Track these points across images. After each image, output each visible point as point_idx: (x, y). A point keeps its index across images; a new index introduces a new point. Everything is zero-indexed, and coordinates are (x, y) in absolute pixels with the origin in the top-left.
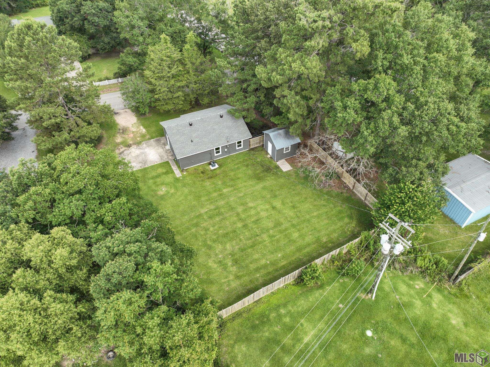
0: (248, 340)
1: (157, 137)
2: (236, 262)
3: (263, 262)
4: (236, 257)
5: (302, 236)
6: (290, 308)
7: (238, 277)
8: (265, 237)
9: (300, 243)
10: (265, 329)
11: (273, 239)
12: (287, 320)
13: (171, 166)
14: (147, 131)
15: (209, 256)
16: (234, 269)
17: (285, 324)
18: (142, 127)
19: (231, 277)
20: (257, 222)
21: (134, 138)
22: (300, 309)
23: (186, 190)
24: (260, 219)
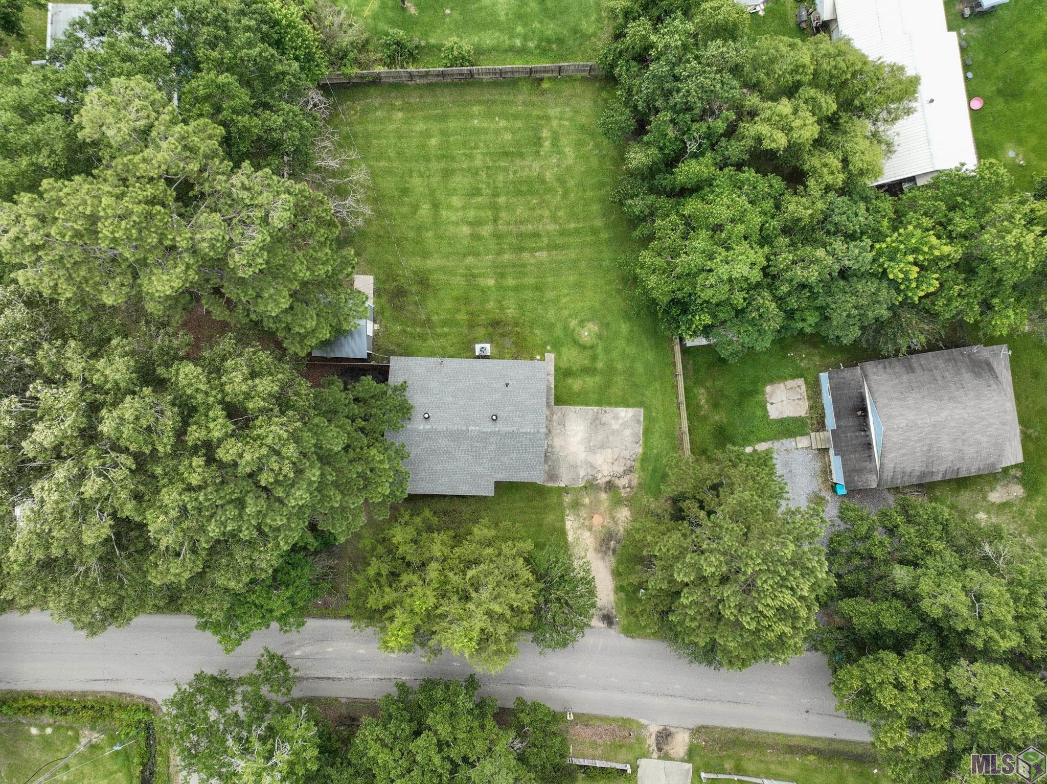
0: (575, 31)
1: (550, 489)
2: (538, 142)
3: (503, 123)
4: (534, 149)
5: (427, 134)
6: (507, 42)
7: (548, 118)
8: (478, 163)
9: (435, 127)
10: (549, 32)
11: (468, 152)
12: (519, 29)
13: (556, 387)
14: (563, 521)
15: (569, 169)
16: (545, 133)
17: (525, 25)
18: (570, 538)
19: (554, 123)
20: (476, 192)
21: (594, 509)
22: (497, 34)
23: (551, 314)
24: (468, 195)
